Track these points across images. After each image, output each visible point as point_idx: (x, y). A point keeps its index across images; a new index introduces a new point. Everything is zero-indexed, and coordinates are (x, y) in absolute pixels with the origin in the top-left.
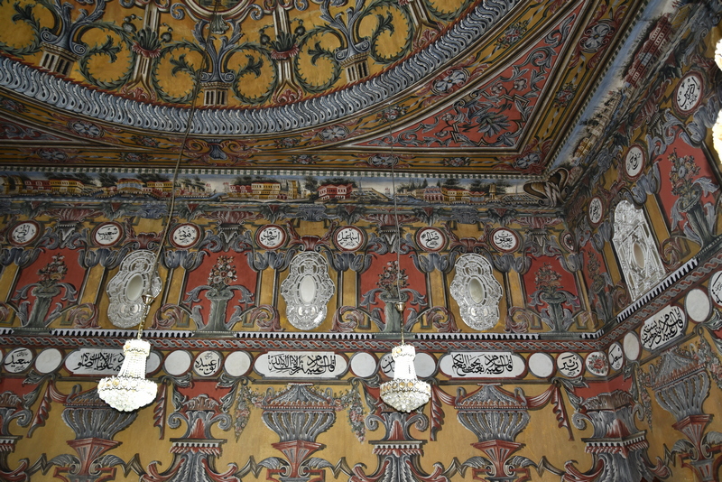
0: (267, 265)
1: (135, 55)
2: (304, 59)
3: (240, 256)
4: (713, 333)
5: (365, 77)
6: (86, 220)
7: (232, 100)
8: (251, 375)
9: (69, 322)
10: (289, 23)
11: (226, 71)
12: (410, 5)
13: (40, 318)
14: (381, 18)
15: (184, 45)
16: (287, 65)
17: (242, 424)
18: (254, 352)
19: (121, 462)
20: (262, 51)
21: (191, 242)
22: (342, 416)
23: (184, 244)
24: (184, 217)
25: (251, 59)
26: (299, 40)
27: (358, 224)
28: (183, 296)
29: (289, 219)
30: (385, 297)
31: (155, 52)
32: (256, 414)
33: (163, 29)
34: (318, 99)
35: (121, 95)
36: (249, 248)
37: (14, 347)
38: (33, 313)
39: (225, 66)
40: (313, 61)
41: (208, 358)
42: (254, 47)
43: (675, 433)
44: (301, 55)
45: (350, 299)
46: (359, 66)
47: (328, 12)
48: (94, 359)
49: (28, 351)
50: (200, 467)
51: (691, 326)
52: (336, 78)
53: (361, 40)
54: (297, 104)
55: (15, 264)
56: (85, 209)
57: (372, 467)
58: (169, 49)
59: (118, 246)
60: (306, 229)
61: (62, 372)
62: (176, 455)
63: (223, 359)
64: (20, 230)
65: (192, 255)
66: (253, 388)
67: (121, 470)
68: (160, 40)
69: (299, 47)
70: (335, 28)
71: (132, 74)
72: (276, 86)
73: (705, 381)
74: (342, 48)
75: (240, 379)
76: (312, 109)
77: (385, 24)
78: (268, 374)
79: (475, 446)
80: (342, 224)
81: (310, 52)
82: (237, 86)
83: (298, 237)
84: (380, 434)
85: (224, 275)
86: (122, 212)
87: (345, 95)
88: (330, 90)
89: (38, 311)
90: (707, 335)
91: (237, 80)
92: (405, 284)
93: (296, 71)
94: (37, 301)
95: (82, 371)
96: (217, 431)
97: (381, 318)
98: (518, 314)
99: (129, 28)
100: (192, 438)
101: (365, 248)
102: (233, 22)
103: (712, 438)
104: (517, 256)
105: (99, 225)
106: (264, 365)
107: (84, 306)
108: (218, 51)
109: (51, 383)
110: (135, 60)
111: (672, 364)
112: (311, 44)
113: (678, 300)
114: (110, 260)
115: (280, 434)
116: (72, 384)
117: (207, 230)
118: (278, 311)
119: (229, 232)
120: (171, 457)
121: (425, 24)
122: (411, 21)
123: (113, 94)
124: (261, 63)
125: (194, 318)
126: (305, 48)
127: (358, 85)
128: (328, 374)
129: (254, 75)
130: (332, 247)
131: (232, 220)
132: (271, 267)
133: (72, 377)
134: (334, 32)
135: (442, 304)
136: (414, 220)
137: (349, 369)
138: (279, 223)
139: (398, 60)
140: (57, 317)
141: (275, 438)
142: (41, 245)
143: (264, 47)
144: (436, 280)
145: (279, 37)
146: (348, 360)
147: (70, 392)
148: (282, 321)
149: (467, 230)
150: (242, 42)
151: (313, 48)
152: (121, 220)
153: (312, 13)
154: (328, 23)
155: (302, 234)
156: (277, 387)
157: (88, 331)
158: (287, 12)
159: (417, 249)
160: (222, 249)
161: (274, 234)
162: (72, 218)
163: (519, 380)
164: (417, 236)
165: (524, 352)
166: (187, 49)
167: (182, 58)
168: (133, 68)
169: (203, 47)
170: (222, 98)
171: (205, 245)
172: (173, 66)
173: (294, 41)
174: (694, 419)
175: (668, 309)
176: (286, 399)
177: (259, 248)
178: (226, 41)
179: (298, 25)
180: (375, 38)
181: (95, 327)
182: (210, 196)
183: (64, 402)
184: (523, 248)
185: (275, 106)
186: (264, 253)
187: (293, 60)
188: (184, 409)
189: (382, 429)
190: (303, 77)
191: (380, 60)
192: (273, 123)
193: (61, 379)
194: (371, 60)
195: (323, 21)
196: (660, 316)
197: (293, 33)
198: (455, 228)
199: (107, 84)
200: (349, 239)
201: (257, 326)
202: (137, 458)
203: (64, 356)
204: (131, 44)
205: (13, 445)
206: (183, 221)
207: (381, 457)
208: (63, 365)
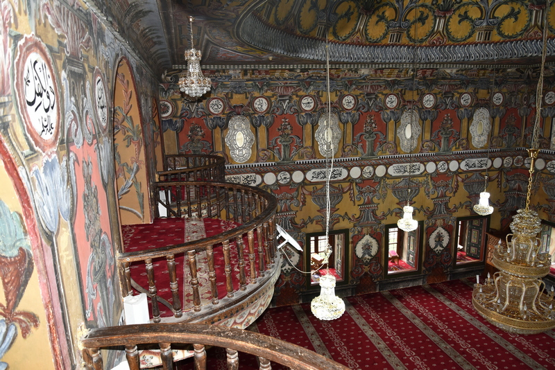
0: (391, 119)
1: (360, 14)
2: (455, 19)
3: (377, 114)
5: (487, 41)
6: (294, 95)
7: (404, 40)
8: (387, 175)
9: (302, 157)
11: (406, 20)
12: (535, 12)
13: (287, 156)
15: (387, 4)
16: (442, 21)
17: (385, 196)
18: (387, 165)
19: (340, 216)
20: (430, 9)
21: (352, 106)
22: (422, 190)
23: (349, 108)
24: (346, 90)
25: (422, 13)
26: (456, 6)
27: (434, 92)
28: (353, 139)
29: (400, 89)
30: (442, 134)
31: (370, 11)
32: (390, 192)
34: (455, 46)
35: (348, 43)
36: (381, 109)
37: (279, 172)
38: (282, 153)
39: (406, 17)
40: (460, 22)
41: (368, 169)
42: (426, 6)
44: (453, 16)
45: (427, 136)
46: (487, 33)
48: (319, 174)
49: (287, 173)
50: (370, 215)
52: (470, 36)
53: (494, 18)
54: (441, 47)
55: (263, 125)
56: (290, 86)
57: (431, 209)
58: (378, 8)
59: (315, 111)
60: (409, 96)
61: (305, 181)
62: (361, 211)
63: (375, 169)
64: (258, 103)
65: (354, 115)
66: (388, 181)
67: (341, 219)
68: (375, 2)
69: (454, 11)
70: (482, 5)
71: (356, 28)
72: (432, 33)
74: (480, 19)
75: (382, 177)
76: (450, 52)
77: (513, 14)
78: (393, 175)
79: (468, 197)
80: (426, 92)
81: (460, 15)
82: (409, 31)
83: (404, 101)
84: (435, 196)
85: (371, 126)
86: (312, 87)
87: (472, 48)
88: (464, 43)
89: (285, 152)
91: (410, 27)
92: (452, 127)
93: (447, 25)
94: (282, 147)
95: (315, 180)
96: (375, 200)
97: (440, 146)
98: (495, 140)
100: (366, 204)
101: (436, 107)
104: (501, 108)
105: (301, 97)
106: (391, 171)
107: (306, 148)
108: (404, 7)
109: (302, 187)
110: (359, 18)
112: (462, 11)
114: (313, 120)
115: (399, 199)
116: (312, 187)
117: (359, 98)
118: (396, 143)
119: (370, 99)
120: (359, 212)
121: (538, 27)
122: (530, 20)
123: (345, 43)
124: (427, 17)
125: (360, 150)
126: (457, 13)
127: (482, 44)
128: (417, 173)
129: (421, 24)
130: (420, 107)
131: (372, 92)
132: (392, 120)
133: (311, 183)
134: (480, 8)
135: (465, 136)
136: (460, 88)
137: (425, 170)
138: (395, 92)
139: (512, 39)
140: (295, 155)
141: (397, 201)
142: (273, 112)
143: (433, 7)
144: (465, 123)
145: (443, 1)
146: (425, 166)
147: (312, 190)
148: (398, 149)
149: (482, 94)
150: (421, 2)
151: (462, 14)
152: (313, 93)
155: (407, 99)
156: (397, 180)
157: (312, 161)
159: (459, 106)
160: (368, 110)
161: (393, 100)
162: (285, 93)
163: (489, 170)
164: (460, 98)
165: (492, 158)
166: (388, 7)
167: (383, 13)
168: (357, 24)
169: (397, 6)
170: (399, 38)
171: (359, 108)
172: (378, 19)
173: (452, 6)
176: (401, 185)
177: (386, 109)
178: (411, 1)
180: (503, 20)
181: (315, 158)
182: (361, 77)
183: (311, 195)
184: (505, 104)
185: (429, 46)
186: (388, 112)
187: (447, 18)
188: (361, 193)
189: (436, 193)
190: (450, 31)
191: (500, 33)
192: (424, 56)
193: (306, 185)
194: (495, 32)
197: (454, 1)
198: (477, 93)
199: (343, 38)
200: (429, 101)
201: (388, 153)
202: (346, 214)
203: (305, 174)
204: (359, 8)
205: (295, 214)
206: (346, 93)
207: (435, 204)
208: (305, 178)
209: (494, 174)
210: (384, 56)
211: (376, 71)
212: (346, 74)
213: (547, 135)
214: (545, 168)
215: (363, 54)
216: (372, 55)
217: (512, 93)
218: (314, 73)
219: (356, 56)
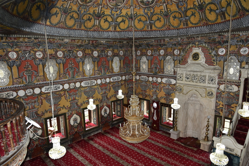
0: (80, 62)
1: (62, 14)
2: (102, 21)
3: (74, 59)
4: (151, 83)
5: (115, 30)
6: (31, 50)
7: (83, 27)
8: (81, 86)
9: (38, 81)
10: (101, 10)
11: (83, 19)
12: (130, 21)
13: (30, 81)
14: (123, 19)
15: (74, 12)
16: (98, 21)
17: (81, 96)
18: (81, 82)
19: (61, 107)
21: (62, 56)
22: (96, 91)
23: (60, 57)
24: (58, 48)
25: (89, 17)
26: (102, 16)
27: (97, 50)
28: (64, 71)
29: (83, 48)
30: (102, 67)
31: (67, 14)
32: (83, 93)
33: (70, 7)
34: (104, 32)
35: (58, 27)
36: (76, 57)
37: (27, 89)
38: (28, 80)
39: (83, 18)
40: (104, 22)
41: (72, 84)
42: (91, 14)
43: (141, 91)
44: (102, 19)
45: (96, 69)
46: (115, 27)
47: (112, 12)
48: (48, 88)
49: (31, 89)
50: (75, 105)
51: (148, 81)
52: (109, 28)
53: (117, 22)
54: (98, 31)
55: (15, 66)
56: (29, 46)
57: (101, 99)
58: (70, 13)
59: (43, 58)
60: (87, 52)
61: (42, 93)
62: (71, 104)
63: (75, 84)
64: (11, 54)
65: (63, 60)
66: (81, 89)
67: (61, 109)
68: (69, 10)
71: (60, 20)
72: (94, 26)
73: (148, 88)
74: (112, 22)
75: (79, 88)
76: (102, 34)
78: (84, 86)
79: (114, 92)
80: (94, 50)
81: (104, 19)
82: (84, 24)
83: (85, 54)
84: (102, 93)
85: (72, 65)
86: (41, 47)
87: (110, 33)
88: (107, 30)
89: (29, 79)
90: (150, 83)
91: (85, 22)
92: (106, 64)
93: (100, 23)
94: (27, 77)
95: (46, 92)
96: (77, 98)
97: (102, 72)
98: (122, 69)
99: (62, 7)
100: (73, 100)
101: (99, 56)
102: (88, 7)
103: (146, 94)
104: (123, 57)
105: (36, 52)
106: (83, 84)
107: (40, 76)
108: (82, 14)
109: (40, 96)
110: (62, 16)
111: (143, 83)
112: (105, 18)
113: (148, 77)
114: (43, 63)
115: (87, 96)
116: (45, 95)
117: (65, 52)
118: (84, 72)
119: (70, 53)
120: (70, 104)
121: (132, 26)
122: (129, 24)
123: (56, 27)
124: (91, 19)
125: (67, 76)
126: (103, 18)
127: (113, 32)
128: (94, 84)
129: (89, 21)
130: (92, 56)
131: (71, 49)
132: (81, 62)
133: (45, 93)
134: (111, 17)
135: (111, 68)
136: (107, 49)
137: (97, 83)
138: (81, 50)
139: (124, 30)
140: (35, 80)
141: (86, 97)
142: (20, 59)
143: (93, 15)
144: (110, 63)
145: (98, 13)
146: (97, 81)
147: (45, 97)
148: (85, 74)
149: (116, 51)
150: (88, 12)
151: (105, 19)
152: (42, 50)
153: (108, 10)
154: (111, 14)
155: (86, 53)
156: (86, 88)
157: (44, 82)
158: (101, 8)
159: (107, 56)
160: (70, 58)
161: (81, 53)
162: (26, 49)
163: (121, 81)
164: (107, 53)
165: (122, 76)
166: (74, 13)
167: (73, 15)
168: (61, 19)
169: (78, 13)
170: (80, 27)
171: (66, 57)
172: (70, 17)
173: (101, 15)
174: (144, 91)
175: (146, 77)
176: (87, 90)
177: (78, 57)
178: (84, 11)
179: (103, 12)
180: (120, 23)
181: (46, 81)
182: (65, 43)
183: (45, 99)
184: (124, 55)
185: (93, 31)
186: (79, 58)
188: (70, 95)
189: (102, 92)
190: (101, 25)
191: (119, 28)
192: (92, 35)
193: (42, 94)
194: (117, 27)
195: (110, 13)
196: (145, 77)
197: (101, 13)
198: (114, 51)
199: (55, 24)
200: (96, 54)
201: (80, 76)
202: (64, 106)
203: (41, 89)
204: (61, 12)
205: (38, 110)
206: (59, 50)
207: (102, 97)
208: (41, 91)
209: (123, 82)
210: (75, 34)
211: (72, 40)
212: (58, 41)
213: (139, 67)
214: (140, 79)
215: (65, 32)
216: (69, 33)
217: (126, 51)
218: (41, 40)
219: (61, 33)
